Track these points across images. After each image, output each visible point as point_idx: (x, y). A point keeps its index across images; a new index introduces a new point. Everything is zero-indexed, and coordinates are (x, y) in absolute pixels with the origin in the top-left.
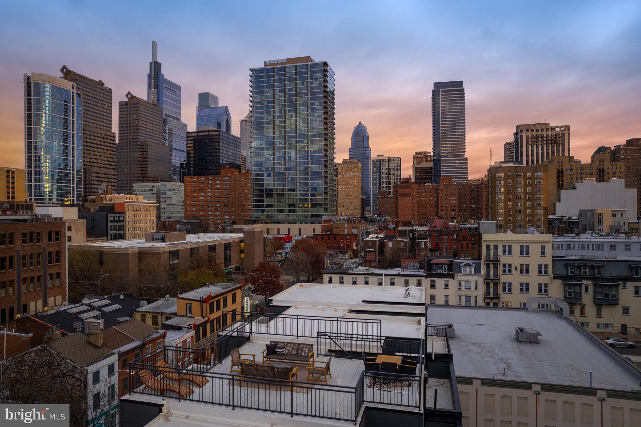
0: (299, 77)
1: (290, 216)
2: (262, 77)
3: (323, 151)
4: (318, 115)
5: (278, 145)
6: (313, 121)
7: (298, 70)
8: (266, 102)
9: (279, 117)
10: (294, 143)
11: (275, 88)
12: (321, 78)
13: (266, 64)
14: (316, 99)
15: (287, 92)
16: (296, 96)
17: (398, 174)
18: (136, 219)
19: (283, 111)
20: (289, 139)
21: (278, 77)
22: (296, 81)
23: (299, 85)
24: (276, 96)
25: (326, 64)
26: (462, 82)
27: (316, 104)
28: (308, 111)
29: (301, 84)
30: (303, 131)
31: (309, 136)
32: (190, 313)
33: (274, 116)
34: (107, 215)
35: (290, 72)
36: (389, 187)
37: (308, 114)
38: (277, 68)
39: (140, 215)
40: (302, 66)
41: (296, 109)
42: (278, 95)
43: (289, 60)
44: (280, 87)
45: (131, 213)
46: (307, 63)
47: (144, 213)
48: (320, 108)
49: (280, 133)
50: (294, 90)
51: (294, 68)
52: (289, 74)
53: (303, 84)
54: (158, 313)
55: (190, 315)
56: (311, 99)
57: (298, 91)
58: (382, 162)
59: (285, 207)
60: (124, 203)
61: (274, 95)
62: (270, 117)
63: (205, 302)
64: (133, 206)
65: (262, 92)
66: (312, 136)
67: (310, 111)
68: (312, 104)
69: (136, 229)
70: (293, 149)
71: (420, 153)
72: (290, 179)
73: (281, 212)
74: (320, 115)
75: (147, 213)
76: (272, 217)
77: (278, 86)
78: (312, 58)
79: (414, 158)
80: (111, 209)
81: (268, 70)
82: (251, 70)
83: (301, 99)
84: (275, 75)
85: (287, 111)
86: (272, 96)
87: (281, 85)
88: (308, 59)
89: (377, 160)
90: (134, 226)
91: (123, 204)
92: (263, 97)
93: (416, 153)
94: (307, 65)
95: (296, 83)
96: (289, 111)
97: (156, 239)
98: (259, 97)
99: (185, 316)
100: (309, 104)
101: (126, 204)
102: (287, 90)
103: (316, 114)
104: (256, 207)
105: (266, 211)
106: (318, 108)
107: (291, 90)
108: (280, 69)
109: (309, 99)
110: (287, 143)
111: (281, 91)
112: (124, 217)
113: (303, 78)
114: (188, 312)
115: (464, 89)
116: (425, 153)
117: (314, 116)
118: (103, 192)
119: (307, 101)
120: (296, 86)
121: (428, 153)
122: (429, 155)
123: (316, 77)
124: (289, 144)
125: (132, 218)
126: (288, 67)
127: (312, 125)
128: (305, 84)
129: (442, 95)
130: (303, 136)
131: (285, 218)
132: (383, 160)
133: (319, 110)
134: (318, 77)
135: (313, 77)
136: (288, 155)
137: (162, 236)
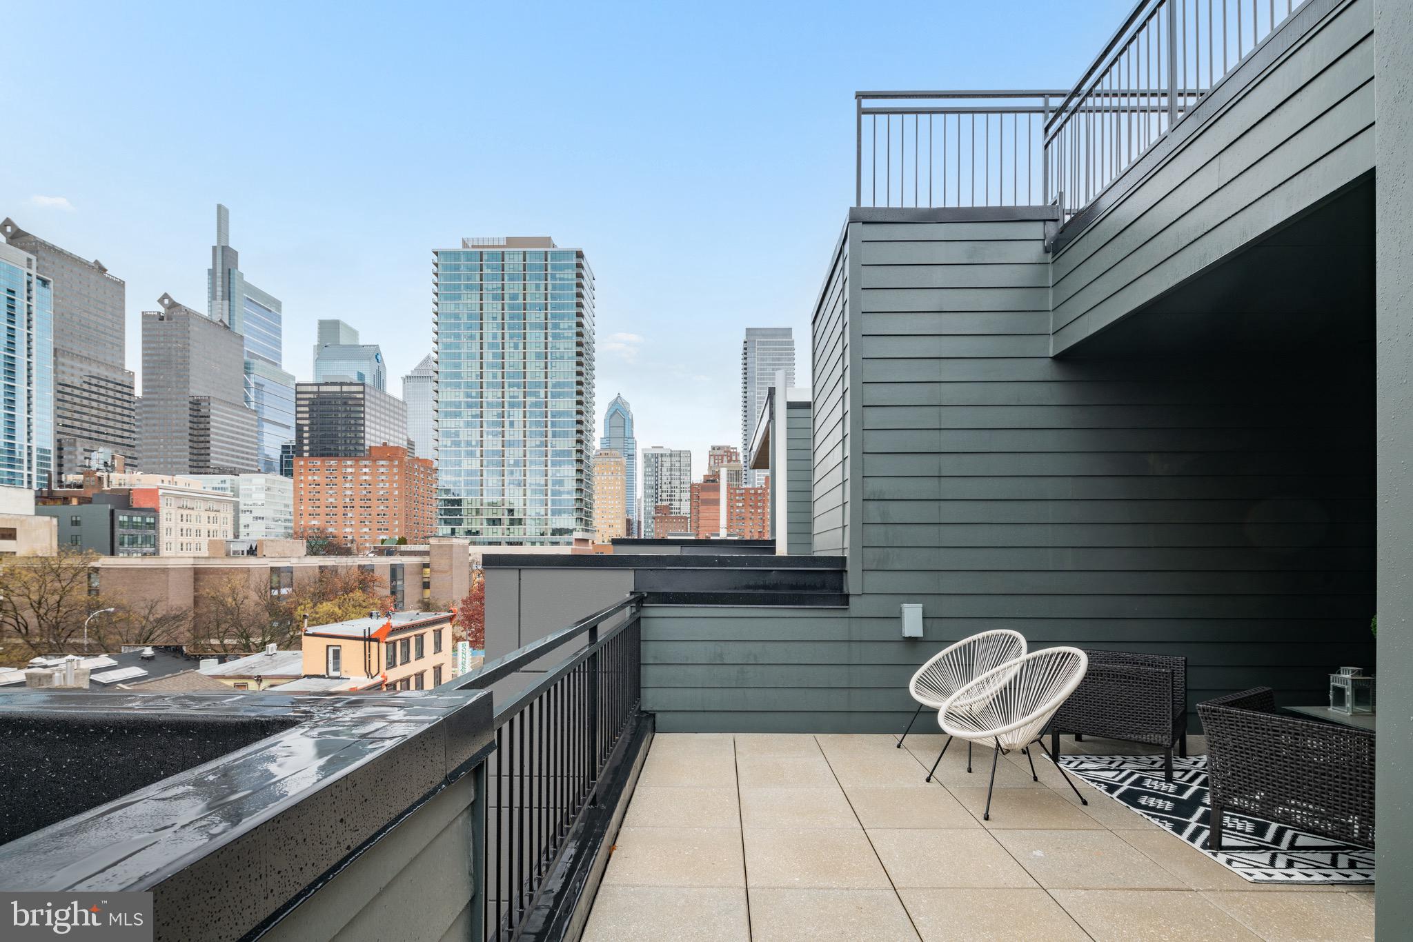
0: (531, 275)
1: (512, 530)
2: (457, 268)
3: (575, 413)
4: (566, 347)
5: (490, 399)
6: (557, 358)
7: (528, 262)
8: (466, 316)
9: (492, 346)
10: (521, 396)
11: (484, 292)
12: (572, 280)
13: (465, 245)
14: (562, 317)
15: (507, 301)
16: (525, 310)
17: (686, 479)
18: (185, 525)
19: (500, 336)
20: (511, 389)
21: (489, 271)
22: (524, 280)
23: (531, 289)
24: (485, 307)
25: (580, 255)
26: (791, 329)
27: (562, 327)
28: (546, 339)
29: (533, 287)
30: (538, 374)
31: (550, 385)
32: (337, 669)
33: (481, 343)
34: (112, 512)
35: (514, 262)
36: (671, 500)
37: (546, 343)
38: (488, 253)
39: (193, 518)
40: (535, 253)
41: (525, 333)
42: (490, 305)
43: (511, 242)
44: (493, 289)
45: (173, 512)
46: (546, 250)
47: (204, 515)
48: (570, 335)
49: (495, 376)
50: (521, 297)
51: (521, 257)
52: (512, 267)
53: (538, 287)
54: (250, 678)
55: (337, 674)
56: (554, 316)
57: (528, 301)
58: (660, 458)
59: (503, 515)
60: (156, 491)
61: (481, 304)
62: (474, 344)
63: (377, 640)
64: (178, 497)
65: (459, 297)
66: (554, 386)
67: (550, 339)
68: (556, 326)
69: (184, 547)
70: (519, 407)
71: (719, 448)
72: (512, 462)
73: (494, 524)
74: (570, 346)
75: (212, 514)
76: (477, 533)
77: (490, 287)
78: (555, 241)
79: (710, 456)
80: (124, 499)
81: (469, 256)
82: (436, 253)
83: (533, 316)
84: (484, 267)
85: (507, 336)
86: (479, 306)
87: (495, 286)
88: (547, 241)
89: (652, 454)
90: (181, 539)
91: (153, 493)
92: (461, 307)
93: (714, 449)
94: (546, 252)
95: (525, 284)
96: (511, 338)
97: (235, 552)
98: (453, 306)
99: (323, 677)
100: (549, 326)
101: (161, 492)
102: (506, 297)
103: (562, 344)
104: (445, 514)
105: (465, 521)
106: (566, 335)
107: (514, 297)
108: (492, 256)
109: (549, 316)
110: (506, 395)
111: (495, 298)
112: (157, 518)
113: (538, 277)
114: (331, 666)
115: (793, 341)
116: (728, 447)
117: (559, 349)
118: (102, 467)
119: (546, 319)
120: (525, 290)
121: (732, 448)
122: (734, 452)
123: (562, 276)
124: (511, 397)
125: (176, 523)
126: (509, 253)
127: (554, 365)
128: (543, 287)
129: (758, 349)
130: (537, 385)
131: (503, 534)
132: (662, 455)
133: (568, 338)
134: (566, 277)
135: (558, 276)
136: (509, 418)
137: (251, 547)
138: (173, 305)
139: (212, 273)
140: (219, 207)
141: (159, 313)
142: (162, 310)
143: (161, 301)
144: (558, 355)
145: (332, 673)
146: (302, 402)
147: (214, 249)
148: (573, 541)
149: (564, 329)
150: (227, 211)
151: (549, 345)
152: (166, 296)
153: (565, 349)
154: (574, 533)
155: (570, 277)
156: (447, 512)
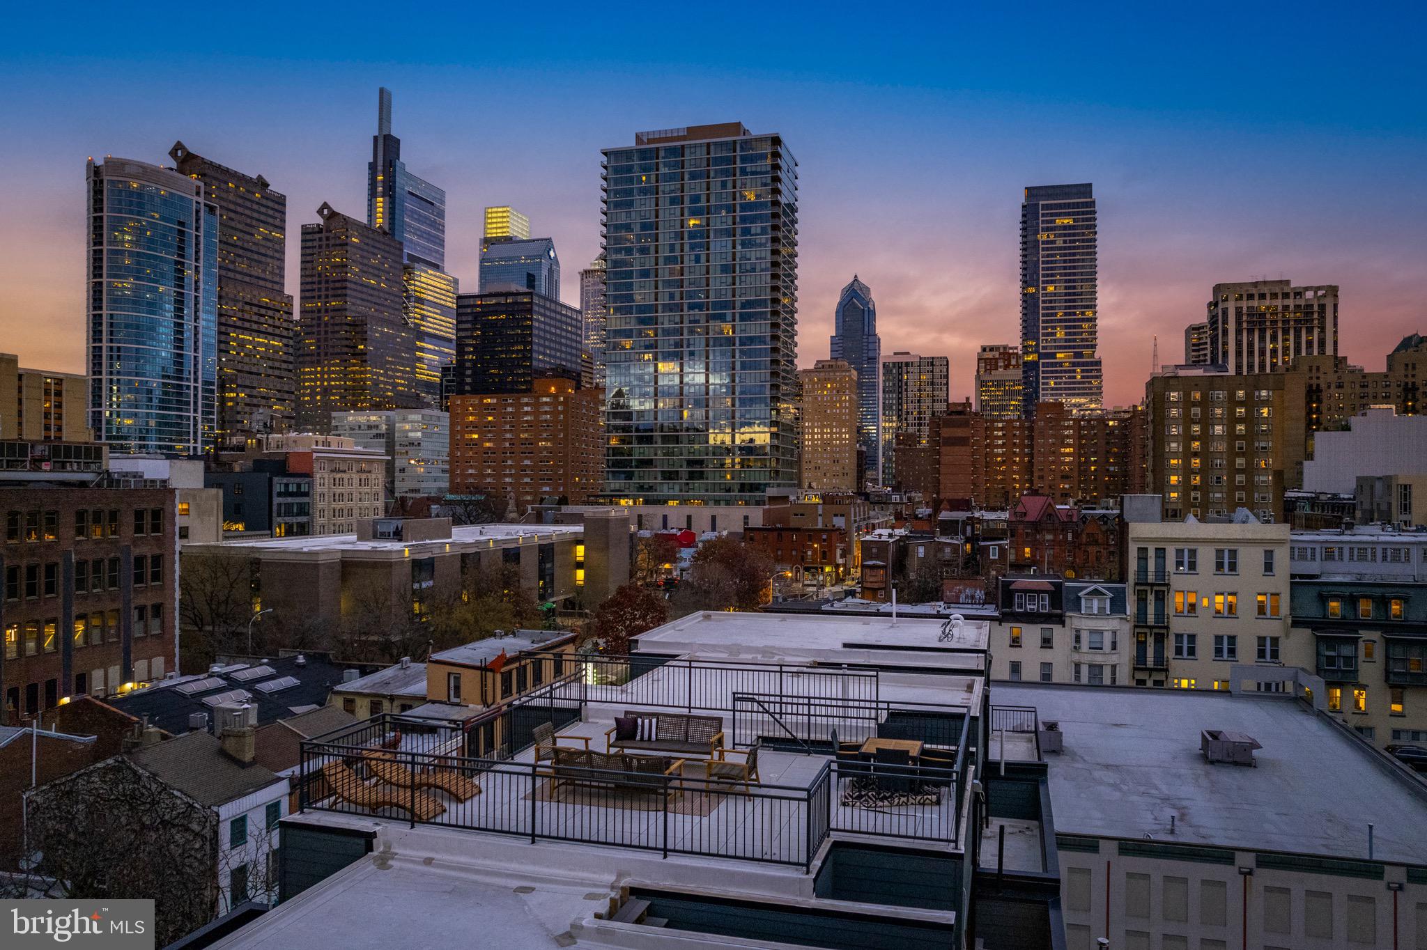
0: (716, 170)
1: (692, 487)
2: (629, 169)
3: (768, 339)
4: (758, 256)
5: (666, 326)
6: (747, 271)
7: (712, 155)
8: (638, 226)
9: (668, 260)
10: (703, 319)
11: (661, 195)
12: (766, 173)
13: (639, 138)
14: (753, 219)
15: (687, 204)
16: (708, 213)
17: (942, 395)
18: (339, 490)
19: (678, 248)
20: (692, 312)
21: (666, 170)
22: (708, 177)
23: (716, 189)
24: (661, 213)
25: (776, 141)
26: (1090, 185)
27: (753, 231)
28: (734, 247)
29: (719, 184)
30: (723, 292)
31: (738, 304)
32: (457, 695)
33: (657, 258)
34: (271, 480)
35: (695, 158)
36: (920, 425)
37: (734, 253)
38: (666, 149)
39: (346, 481)
40: (722, 143)
41: (708, 242)
42: (667, 212)
43: (693, 132)
44: (671, 192)
45: (326, 476)
46: (734, 138)
47: (356, 477)
48: (763, 241)
49: (672, 296)
50: (704, 198)
51: (705, 149)
52: (693, 162)
53: (724, 185)
54: (384, 696)
55: (457, 700)
56: (743, 219)
57: (713, 202)
58: (904, 368)
59: (681, 467)
60: (311, 453)
61: (657, 211)
62: (648, 260)
63: (491, 670)
64: (331, 460)
65: (630, 204)
66: (743, 306)
67: (739, 247)
68: (746, 231)
69: (337, 514)
70: (700, 334)
71: (992, 349)
72: (692, 402)
73: (670, 479)
74: (763, 255)
75: (364, 476)
76: (651, 488)
77: (667, 189)
78: (746, 126)
79: (979, 360)
80: (279, 465)
81: (643, 154)
82: (605, 154)
83: (718, 220)
84: (661, 166)
85: (687, 248)
86: (653, 213)
87: (672, 188)
88: (736, 127)
89: (894, 363)
90: (334, 505)
91: (307, 456)
92: (633, 214)
93: (984, 349)
94: (735, 142)
95: (708, 183)
96: (692, 248)
97: (382, 534)
98: (624, 215)
99: (444, 703)
100: (738, 232)
101: (315, 455)
102: (687, 200)
103: (753, 253)
104: (614, 466)
105: (636, 475)
106: (758, 241)
107: (695, 199)
108: (671, 151)
109: (738, 219)
110: (686, 320)
111: (673, 201)
112: (311, 485)
113: (726, 173)
114: (452, 693)
115: (1094, 202)
116: (1005, 347)
117: (750, 259)
118: (261, 428)
119: (734, 223)
120: (708, 189)
121: (1011, 348)
122: (1013, 354)
123: (754, 169)
124: (690, 322)
125: (329, 488)
126: (690, 146)
127: (743, 279)
128: (730, 185)
129: (1043, 215)
130: (725, 305)
131: (681, 491)
132: (907, 364)
133: (761, 245)
134: (759, 170)
135: (748, 170)
136: (688, 347)
137: (397, 528)
138: (333, 215)
139: (373, 167)
140: (382, 91)
141: (318, 225)
142: (321, 221)
143: (320, 212)
144: (748, 267)
145: (453, 700)
146: (464, 318)
147: (376, 139)
148: (766, 499)
149: (756, 235)
150: (390, 95)
151: (738, 256)
152: (325, 205)
153: (757, 259)
154: (767, 489)
155: (764, 170)
156: (616, 464)
